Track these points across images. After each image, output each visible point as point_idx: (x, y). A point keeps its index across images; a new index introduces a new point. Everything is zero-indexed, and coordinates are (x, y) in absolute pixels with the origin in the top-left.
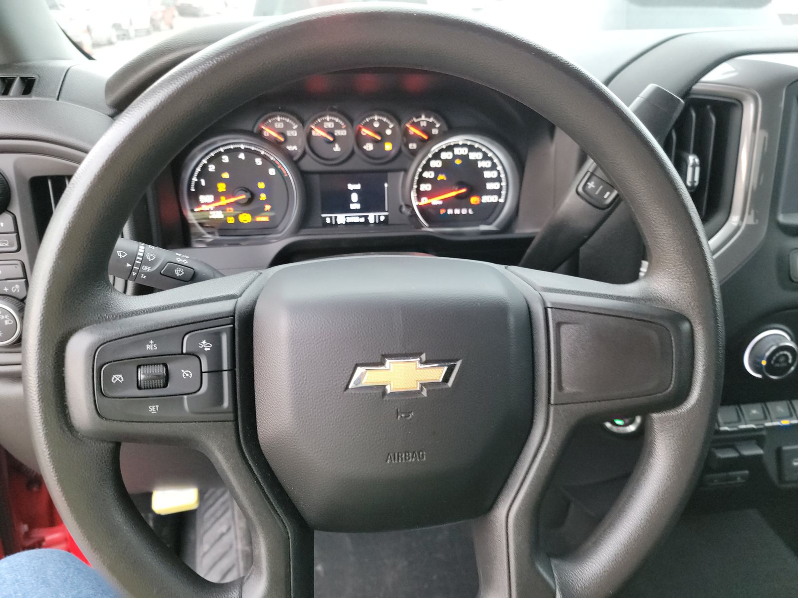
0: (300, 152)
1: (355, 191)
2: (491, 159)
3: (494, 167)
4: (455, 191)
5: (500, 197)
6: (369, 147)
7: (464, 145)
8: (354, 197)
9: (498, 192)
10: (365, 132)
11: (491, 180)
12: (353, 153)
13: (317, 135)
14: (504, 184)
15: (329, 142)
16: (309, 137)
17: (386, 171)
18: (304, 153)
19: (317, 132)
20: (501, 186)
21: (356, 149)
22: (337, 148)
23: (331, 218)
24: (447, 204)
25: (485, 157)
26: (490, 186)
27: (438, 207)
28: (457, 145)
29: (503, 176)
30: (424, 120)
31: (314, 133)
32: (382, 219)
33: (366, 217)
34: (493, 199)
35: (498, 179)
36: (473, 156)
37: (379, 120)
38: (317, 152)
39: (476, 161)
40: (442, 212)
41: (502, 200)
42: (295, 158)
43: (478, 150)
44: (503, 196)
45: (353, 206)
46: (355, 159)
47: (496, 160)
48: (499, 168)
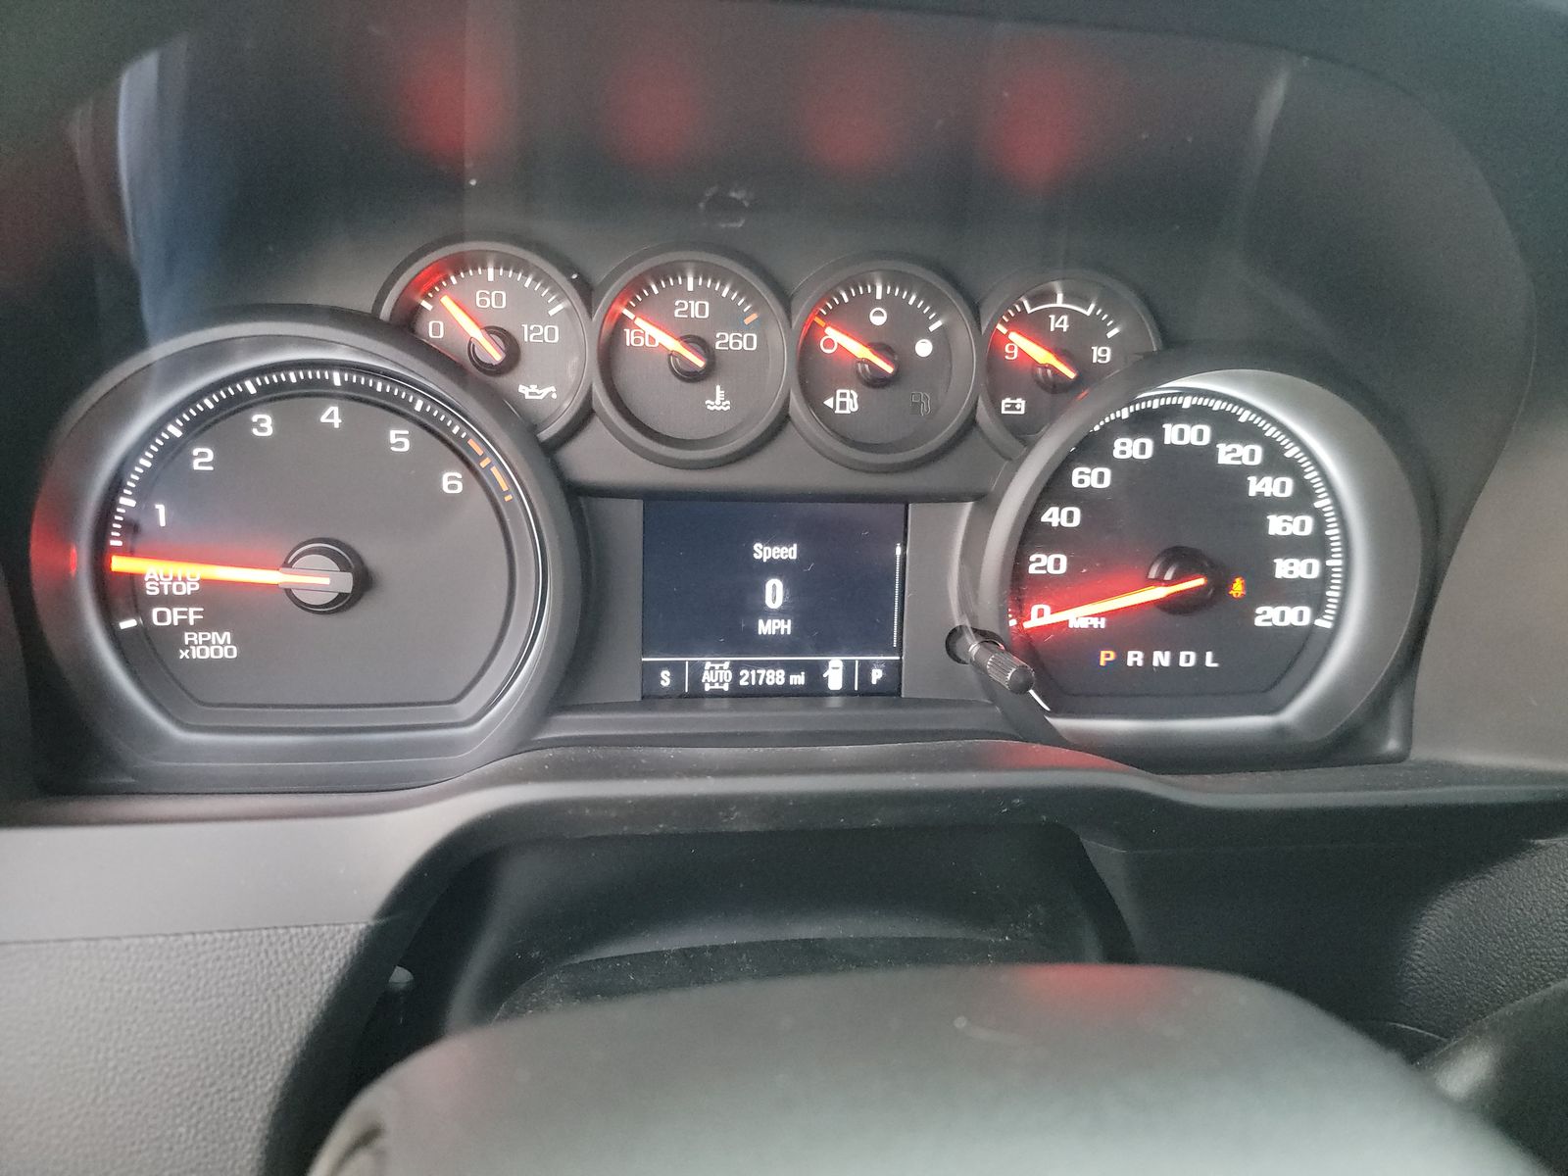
0: (568, 409)
1: (776, 568)
2: (1292, 469)
3: (1301, 501)
4: (1159, 581)
5: (1318, 611)
6: (846, 401)
7: (1197, 415)
8: (775, 592)
9: (1311, 593)
10: (836, 338)
11: (1294, 547)
12: (783, 420)
13: (644, 342)
14: (1335, 562)
15: (691, 376)
16: (609, 354)
17: (905, 500)
18: (585, 415)
19: (648, 334)
20: (1326, 572)
21: (797, 406)
22: (718, 401)
23: (676, 669)
24: (1125, 629)
25: (1275, 462)
26: (1285, 568)
27: (1091, 640)
28: (1172, 413)
29: (1333, 532)
30: (1061, 310)
31: (630, 337)
32: (877, 675)
33: (815, 672)
34: (1294, 616)
35: (1316, 546)
36: (1228, 454)
37: (888, 302)
38: (639, 414)
39: (1240, 474)
40: (1106, 657)
41: (1324, 623)
42: (545, 434)
43: (1249, 434)
44: (1331, 609)
45: (766, 627)
46: (787, 441)
47: (1311, 475)
48: (1323, 503)
